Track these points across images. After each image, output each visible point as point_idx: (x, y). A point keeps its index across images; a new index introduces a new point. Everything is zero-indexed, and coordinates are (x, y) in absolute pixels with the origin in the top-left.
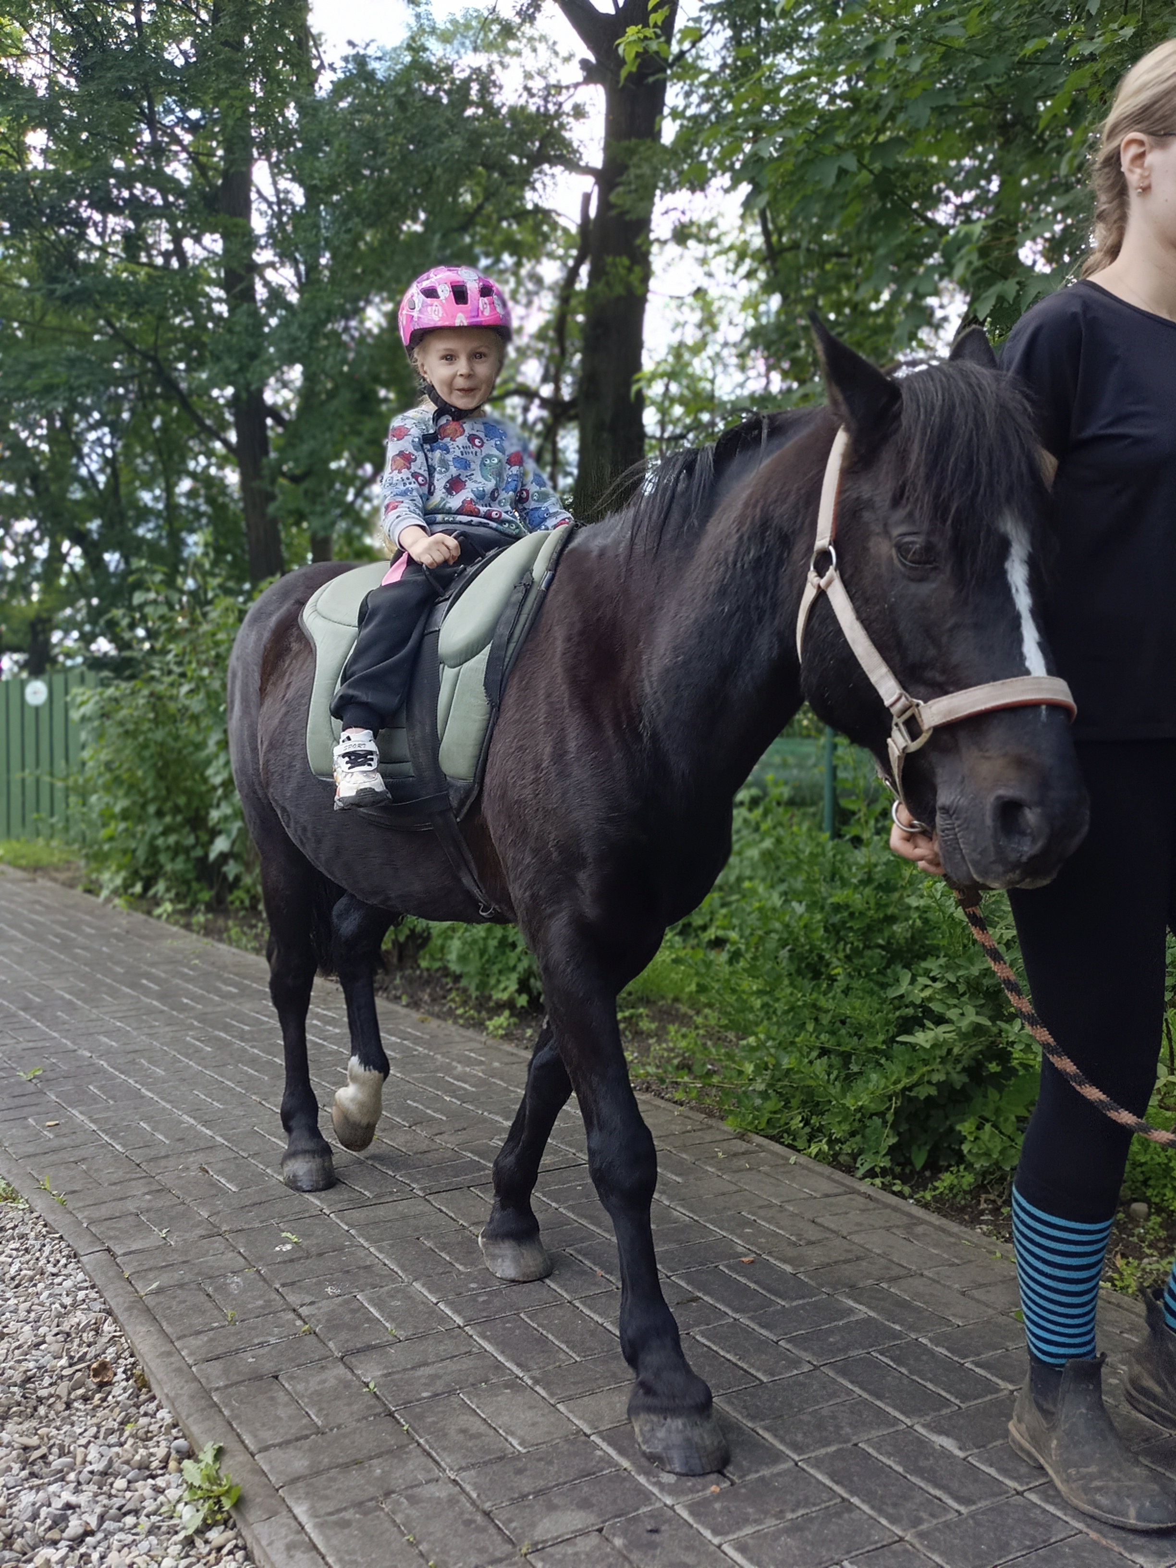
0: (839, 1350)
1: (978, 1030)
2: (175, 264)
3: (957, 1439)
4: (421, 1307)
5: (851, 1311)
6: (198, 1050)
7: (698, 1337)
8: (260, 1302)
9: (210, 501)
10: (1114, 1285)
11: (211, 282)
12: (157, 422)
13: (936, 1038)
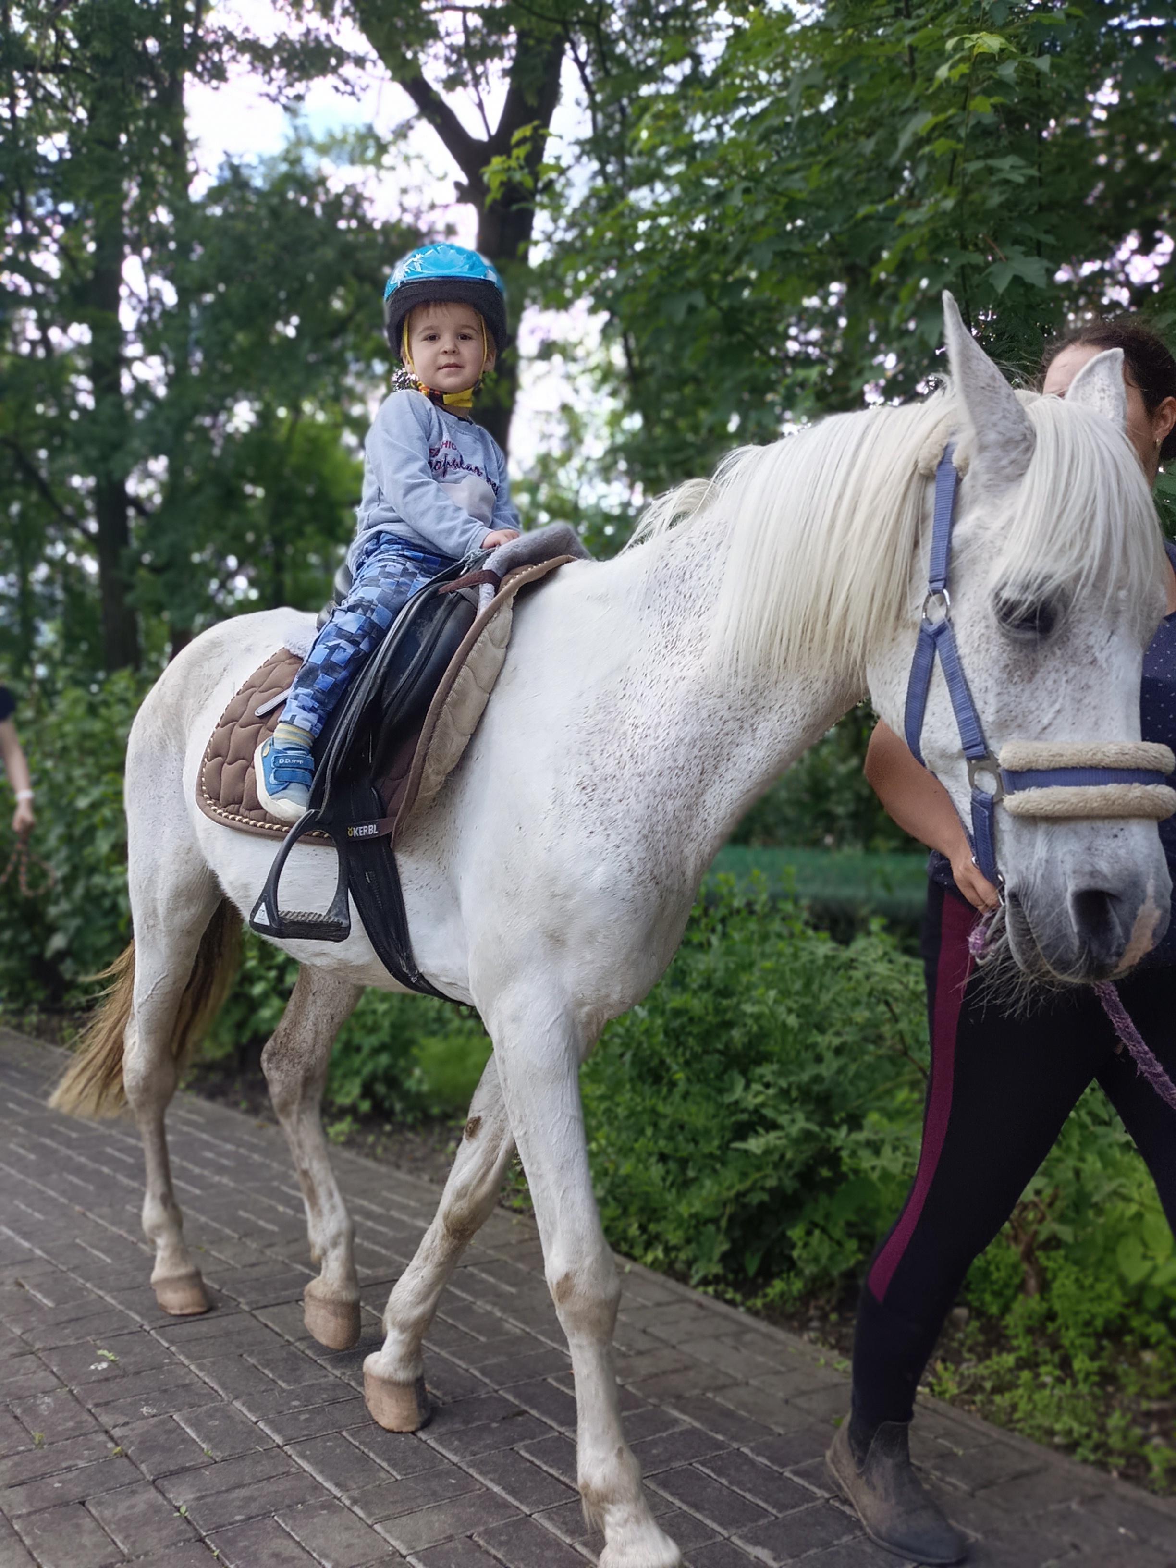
0: (661, 1462)
1: (807, 1136)
2: (41, 353)
3: (773, 1549)
4: (240, 1427)
5: (675, 1421)
6: (21, 1159)
7: (523, 1453)
8: (71, 1424)
9: (67, 588)
10: (932, 1390)
11: (79, 372)
12: (15, 508)
13: (767, 1144)
